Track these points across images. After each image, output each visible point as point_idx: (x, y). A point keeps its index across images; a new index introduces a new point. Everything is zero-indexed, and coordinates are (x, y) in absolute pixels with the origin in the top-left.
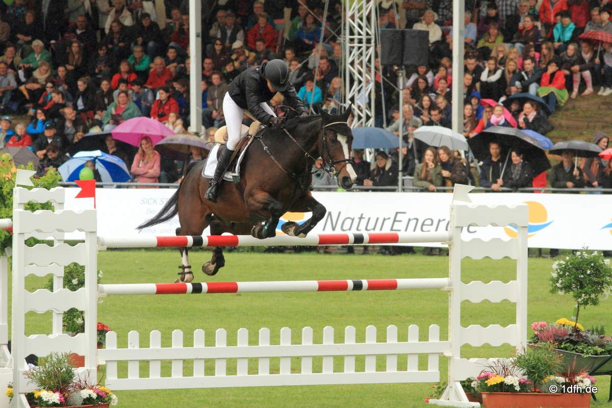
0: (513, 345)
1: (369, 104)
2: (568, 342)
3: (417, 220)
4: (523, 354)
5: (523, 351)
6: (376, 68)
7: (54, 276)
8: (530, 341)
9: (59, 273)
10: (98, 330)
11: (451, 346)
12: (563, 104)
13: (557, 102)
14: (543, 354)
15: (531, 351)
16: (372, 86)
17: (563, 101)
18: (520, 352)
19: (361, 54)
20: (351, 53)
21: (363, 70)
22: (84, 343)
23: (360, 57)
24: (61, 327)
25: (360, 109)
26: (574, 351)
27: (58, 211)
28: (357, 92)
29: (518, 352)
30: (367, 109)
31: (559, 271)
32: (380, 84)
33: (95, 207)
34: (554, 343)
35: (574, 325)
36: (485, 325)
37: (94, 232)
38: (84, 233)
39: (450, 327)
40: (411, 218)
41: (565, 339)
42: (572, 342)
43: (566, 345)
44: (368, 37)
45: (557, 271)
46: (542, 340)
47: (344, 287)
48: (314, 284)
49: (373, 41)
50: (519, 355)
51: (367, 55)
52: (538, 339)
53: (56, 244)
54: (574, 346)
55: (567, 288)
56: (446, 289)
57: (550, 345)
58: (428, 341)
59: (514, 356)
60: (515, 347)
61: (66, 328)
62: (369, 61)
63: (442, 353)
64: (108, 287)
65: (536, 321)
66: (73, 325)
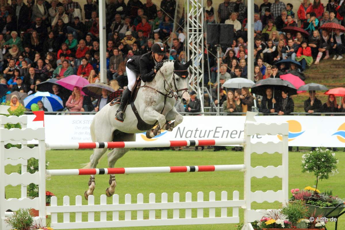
0: (280, 201)
1: (201, 66)
2: (311, 200)
3: (228, 131)
4: (286, 207)
5: (286, 205)
6: (205, 46)
7: (22, 166)
8: (290, 199)
9: (24, 163)
10: (47, 196)
11: (245, 203)
12: (310, 65)
13: (306, 64)
14: (298, 207)
15: (291, 205)
16: (202, 56)
17: (310, 63)
18: (285, 206)
19: (196, 38)
20: (190, 37)
21: (197, 47)
22: (39, 203)
23: (195, 40)
24: (26, 194)
25: (196, 69)
26: (315, 205)
27: (23, 129)
28: (194, 60)
29: (283, 205)
30: (199, 69)
31: (306, 159)
32: (207, 55)
33: (44, 126)
34: (303, 201)
35: (315, 190)
36: (265, 191)
37: (44, 140)
38: (38, 141)
39: (245, 192)
40: (225, 130)
41: (310, 198)
42: (314, 200)
43: (310, 202)
44: (200, 28)
45: (305, 159)
46: (297, 199)
47: (185, 170)
48: (168, 168)
49: (202, 30)
50: (284, 207)
51: (199, 38)
52: (295, 198)
53: (23, 147)
54: (315, 202)
55: (311, 169)
56: (242, 170)
57: (301, 202)
58: (232, 200)
59: (282, 208)
60: (282, 203)
61: (29, 194)
62: (201, 42)
63: (240, 207)
64: (52, 171)
65: (293, 188)
66: (33, 193)
